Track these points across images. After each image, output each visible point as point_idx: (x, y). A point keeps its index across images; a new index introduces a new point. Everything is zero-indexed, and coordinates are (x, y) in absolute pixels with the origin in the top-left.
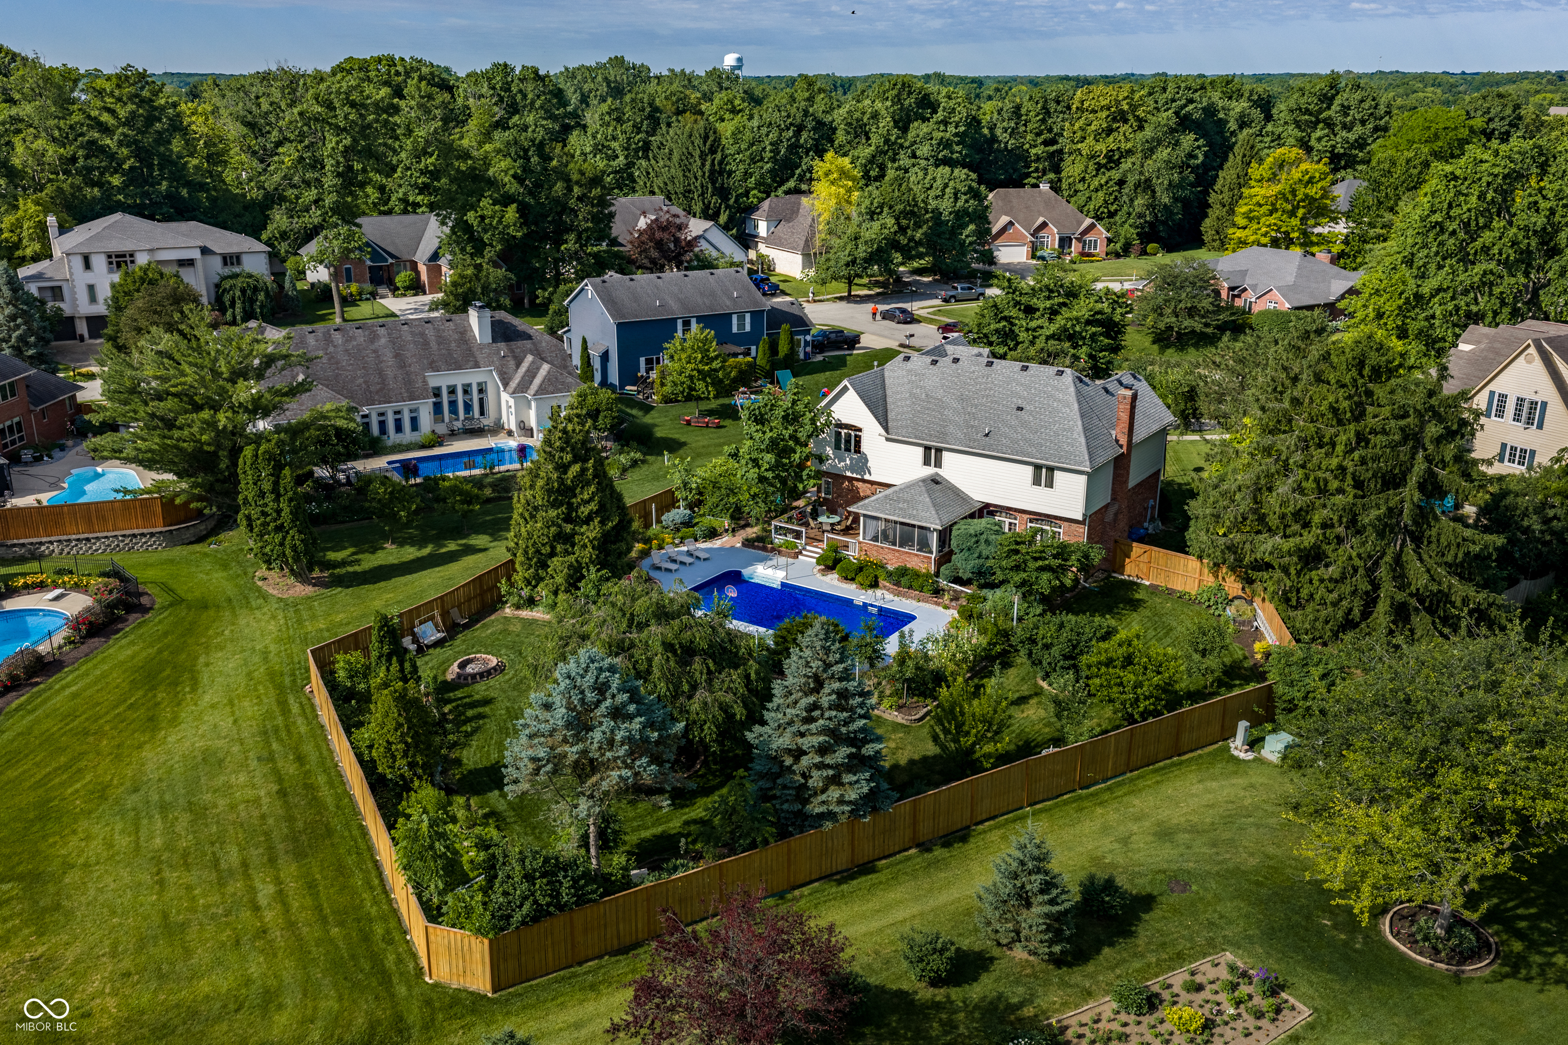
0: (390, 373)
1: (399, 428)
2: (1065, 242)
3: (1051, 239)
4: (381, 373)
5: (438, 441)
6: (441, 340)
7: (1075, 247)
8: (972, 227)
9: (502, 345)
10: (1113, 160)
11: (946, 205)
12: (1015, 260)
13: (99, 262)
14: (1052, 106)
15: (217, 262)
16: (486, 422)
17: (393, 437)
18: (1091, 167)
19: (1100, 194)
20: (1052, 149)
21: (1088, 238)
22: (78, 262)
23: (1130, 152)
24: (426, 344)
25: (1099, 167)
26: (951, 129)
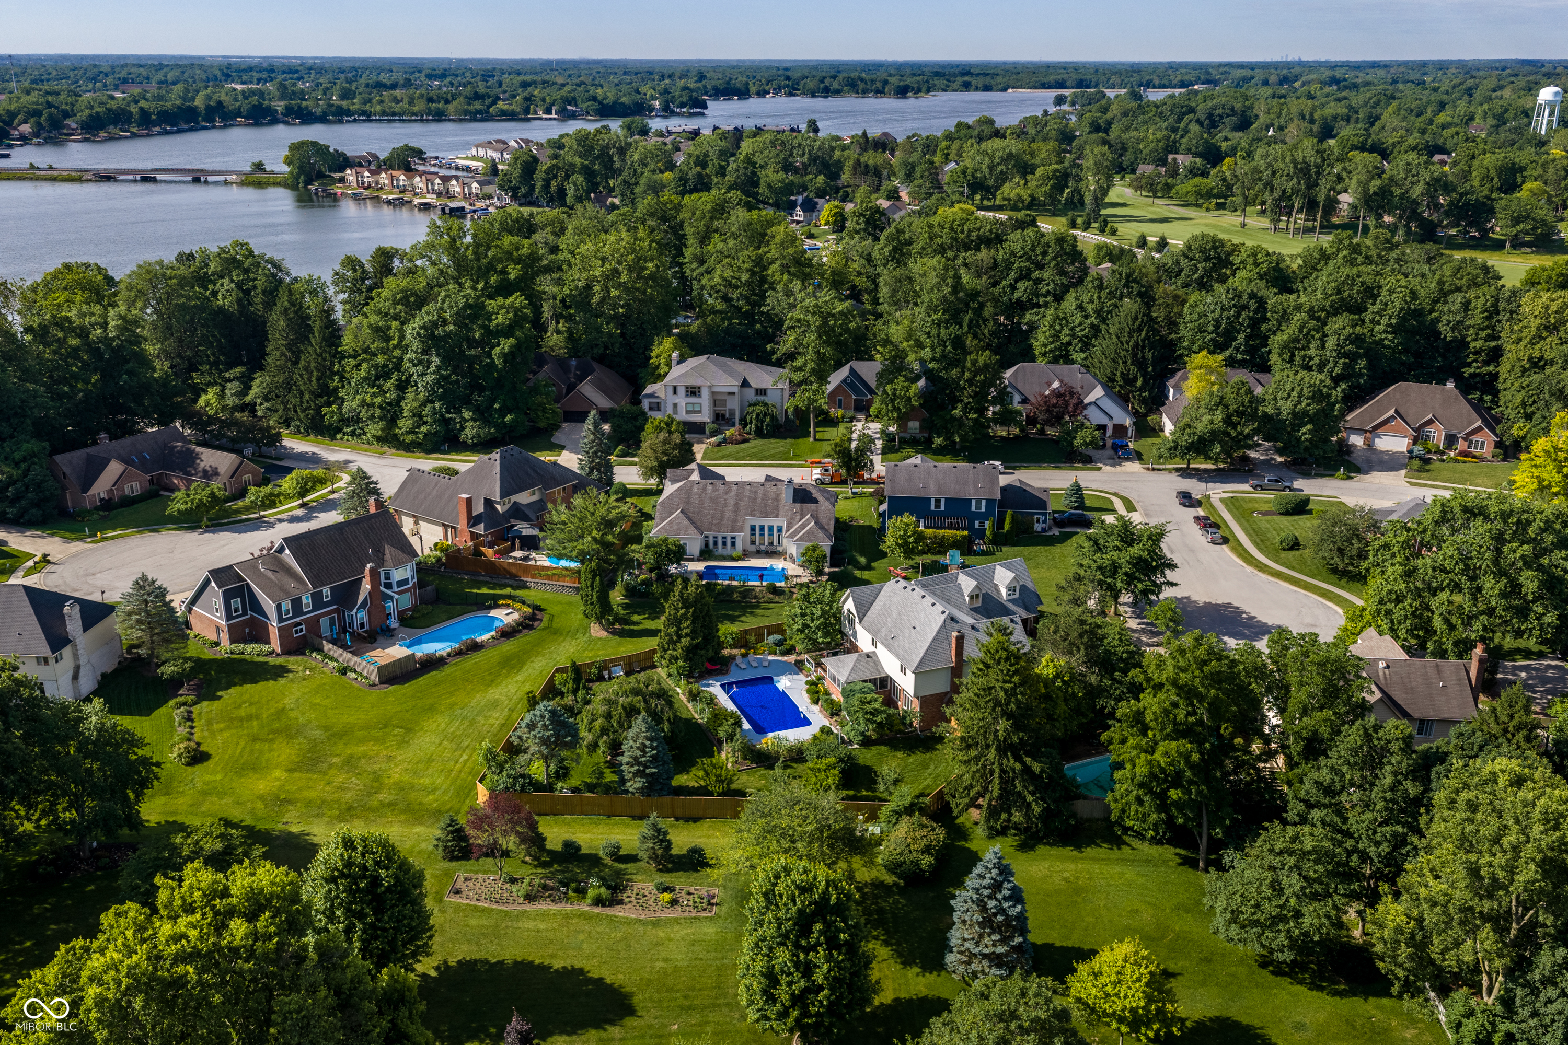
0: (727, 514)
1: (724, 544)
2: (1451, 440)
3: (1438, 435)
4: (722, 513)
5: (745, 555)
6: (765, 497)
7: (1461, 445)
8: (1309, 427)
9: (798, 505)
10: (1537, 364)
11: (1286, 407)
12: (1395, 449)
13: (681, 391)
14: (1502, 305)
15: (752, 392)
16: (780, 549)
17: (720, 550)
18: (1518, 370)
19: (1523, 393)
20: (1493, 344)
21: (1474, 438)
22: (670, 390)
23: (1552, 362)
24: (755, 499)
25: (1524, 370)
26: (1385, 320)
